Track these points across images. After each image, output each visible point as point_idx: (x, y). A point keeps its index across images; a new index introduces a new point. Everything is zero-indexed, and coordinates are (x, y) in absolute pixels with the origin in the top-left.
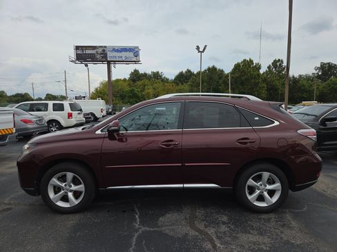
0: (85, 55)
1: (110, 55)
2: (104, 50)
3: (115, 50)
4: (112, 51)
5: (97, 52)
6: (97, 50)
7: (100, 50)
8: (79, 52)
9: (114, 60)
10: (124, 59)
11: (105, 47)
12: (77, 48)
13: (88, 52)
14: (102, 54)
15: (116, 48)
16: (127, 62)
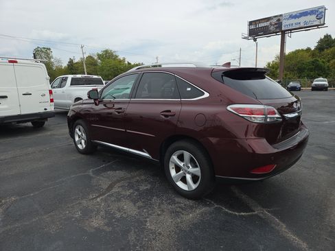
0: (258, 30)
1: (286, 24)
2: (279, 20)
3: (292, 16)
4: (288, 19)
5: (271, 24)
6: (271, 21)
7: (274, 21)
8: (252, 27)
9: (290, 28)
10: (302, 25)
11: (281, 15)
12: (251, 23)
13: (261, 25)
14: (276, 24)
15: (294, 14)
16: (307, 27)
